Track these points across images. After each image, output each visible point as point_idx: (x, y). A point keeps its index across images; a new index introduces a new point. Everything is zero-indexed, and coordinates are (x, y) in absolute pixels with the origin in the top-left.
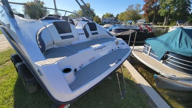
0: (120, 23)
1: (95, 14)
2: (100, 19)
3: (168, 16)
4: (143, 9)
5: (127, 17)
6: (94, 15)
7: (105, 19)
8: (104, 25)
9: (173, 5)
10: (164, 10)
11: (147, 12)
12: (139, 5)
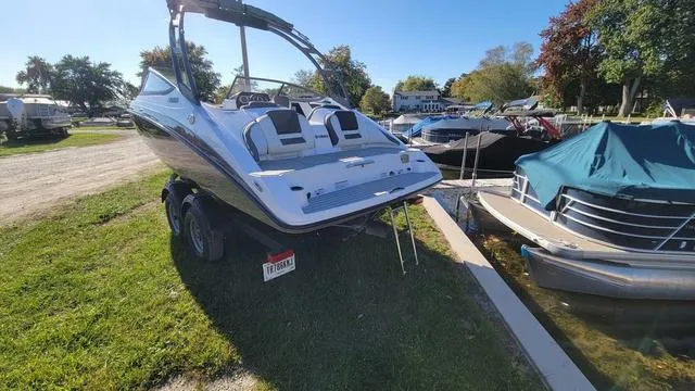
0: (456, 109)
1: (368, 81)
2: (388, 97)
3: (637, 83)
4: (541, 61)
5: (484, 88)
6: (365, 85)
7: (403, 98)
8: (397, 117)
9: (649, 43)
10: (619, 64)
11: (556, 70)
12: (526, 48)
